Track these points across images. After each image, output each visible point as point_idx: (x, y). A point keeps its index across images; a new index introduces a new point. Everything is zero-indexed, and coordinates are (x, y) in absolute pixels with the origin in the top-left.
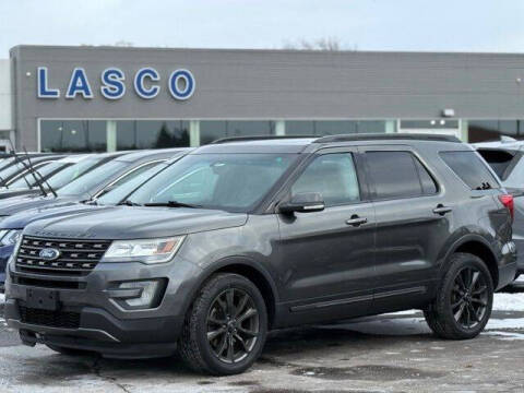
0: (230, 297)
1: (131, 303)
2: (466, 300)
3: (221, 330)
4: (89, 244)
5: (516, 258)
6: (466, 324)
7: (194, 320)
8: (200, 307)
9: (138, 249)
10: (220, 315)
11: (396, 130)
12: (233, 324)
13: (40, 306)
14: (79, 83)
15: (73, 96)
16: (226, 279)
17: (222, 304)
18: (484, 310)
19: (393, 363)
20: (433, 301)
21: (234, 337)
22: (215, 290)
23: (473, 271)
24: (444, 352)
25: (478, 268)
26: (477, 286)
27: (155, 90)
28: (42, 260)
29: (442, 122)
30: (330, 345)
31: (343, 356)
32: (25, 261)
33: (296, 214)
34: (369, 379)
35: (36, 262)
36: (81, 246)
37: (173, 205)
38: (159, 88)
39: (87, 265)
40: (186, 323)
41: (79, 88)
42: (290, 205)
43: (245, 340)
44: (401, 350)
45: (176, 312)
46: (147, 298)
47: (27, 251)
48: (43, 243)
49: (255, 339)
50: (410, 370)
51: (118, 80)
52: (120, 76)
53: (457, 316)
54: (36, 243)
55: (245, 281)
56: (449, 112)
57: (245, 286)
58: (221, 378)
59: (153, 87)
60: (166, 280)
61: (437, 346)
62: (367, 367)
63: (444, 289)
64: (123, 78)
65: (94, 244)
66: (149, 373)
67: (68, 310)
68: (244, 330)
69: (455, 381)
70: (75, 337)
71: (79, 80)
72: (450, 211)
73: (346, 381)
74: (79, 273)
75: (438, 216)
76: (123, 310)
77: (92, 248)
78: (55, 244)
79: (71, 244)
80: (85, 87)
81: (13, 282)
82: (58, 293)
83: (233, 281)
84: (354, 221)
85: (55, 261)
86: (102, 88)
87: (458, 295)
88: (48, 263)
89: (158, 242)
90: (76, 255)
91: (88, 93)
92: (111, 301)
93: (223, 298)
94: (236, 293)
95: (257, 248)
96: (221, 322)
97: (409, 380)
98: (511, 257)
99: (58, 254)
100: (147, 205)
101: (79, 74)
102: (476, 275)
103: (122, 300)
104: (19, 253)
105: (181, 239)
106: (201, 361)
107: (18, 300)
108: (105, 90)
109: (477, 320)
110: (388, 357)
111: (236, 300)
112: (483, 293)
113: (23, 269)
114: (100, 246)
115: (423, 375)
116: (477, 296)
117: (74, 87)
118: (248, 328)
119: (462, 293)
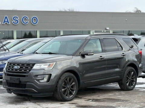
0: (68, 79)
1: (41, 81)
2: (130, 80)
3: (66, 89)
4: (28, 65)
5: (142, 68)
6: (130, 86)
7: (59, 86)
8: (60, 82)
9: (43, 66)
10: (65, 84)
11: (93, 33)
12: (69, 87)
13: (14, 82)
14: (6, 20)
15: (5, 24)
16: (67, 74)
17: (66, 81)
18: (135, 82)
19: (113, 97)
20: (121, 80)
21: (69, 90)
22: (64, 77)
23: (132, 72)
24: (125, 94)
25: (133, 71)
26: (133, 76)
27: (27, 22)
28: (14, 69)
29: (105, 31)
30: (93, 93)
31: (97, 96)
32: (9, 69)
33: (85, 56)
34: (108, 102)
35: (12, 70)
36: (26, 65)
37: (50, 53)
38: (28, 21)
39: (28, 71)
40: (56, 87)
41: (6, 22)
42: (84, 53)
43: (72, 91)
44: (113, 94)
45: (54, 83)
46: (45, 80)
47: (10, 67)
48: (14, 64)
49: (75, 91)
50: (118, 99)
51: (17, 19)
52: (18, 18)
53: (128, 84)
54: (12, 64)
55: (72, 75)
56: (108, 28)
57: (72, 76)
58: (66, 102)
59: (27, 21)
60: (51, 75)
61: (123, 93)
62: (106, 99)
63: (124, 77)
64: (18, 19)
65: (30, 64)
66: (45, 101)
67: (22, 83)
68: (72, 89)
69: (132, 102)
70: (25, 91)
71: (6, 19)
72: (126, 55)
73: (102, 103)
74: (25, 73)
75: (123, 56)
76: (39, 83)
77: (24, 66)
78: (18, 65)
79: (23, 64)
80: (8, 21)
81: (5, 75)
82: (19, 79)
83: (69, 75)
84: (101, 58)
85: (18, 69)
86: (13, 21)
87: (128, 78)
88: (16, 70)
89: (48, 64)
90: (24, 68)
91: (9, 23)
92: (35, 80)
93: (66, 80)
94: (70, 78)
95: (75, 65)
96: (66, 86)
97: (119, 102)
98: (141, 68)
99: (19, 67)
100: (42, 54)
101: (6, 17)
102: (132, 73)
103: (38, 80)
104: (7, 67)
105: (55, 63)
106: (61, 97)
107: (7, 80)
108: (13, 22)
109: (133, 85)
110: (111, 96)
111: (70, 80)
112: (134, 78)
113: (8, 71)
114: (31, 65)
115: (123, 101)
116: (133, 79)
117: (5, 21)
118: (73, 88)
119: (129, 78)
